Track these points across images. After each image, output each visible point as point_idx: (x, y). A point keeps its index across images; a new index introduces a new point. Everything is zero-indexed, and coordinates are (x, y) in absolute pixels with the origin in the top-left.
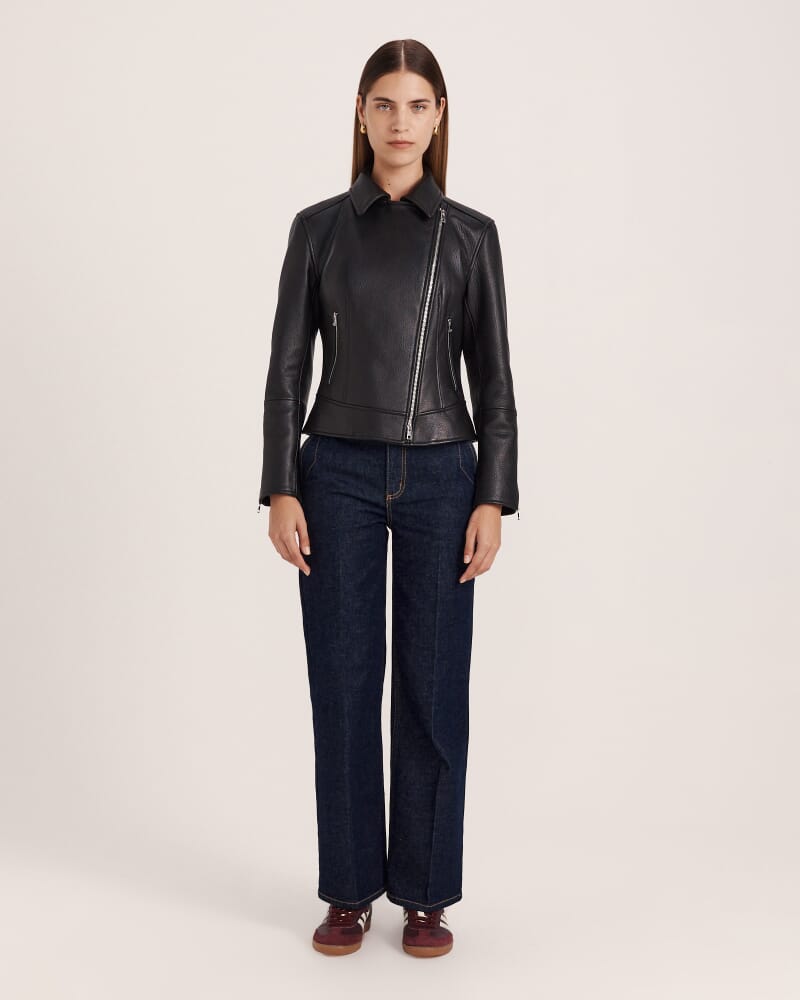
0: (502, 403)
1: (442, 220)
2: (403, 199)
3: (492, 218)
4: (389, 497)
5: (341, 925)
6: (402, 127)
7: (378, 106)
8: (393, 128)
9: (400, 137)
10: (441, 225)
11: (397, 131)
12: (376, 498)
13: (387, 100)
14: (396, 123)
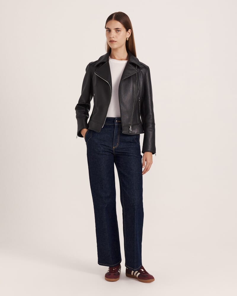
0: (151, 121)
5: (113, 272)
6: (112, 36)
7: (107, 31)
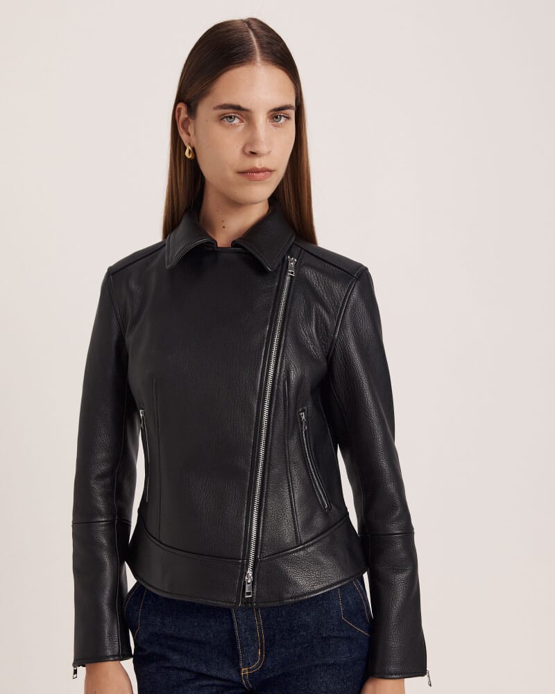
1: (291, 272)
2: (235, 244)
3: (365, 265)
4: (245, 671)
6: (262, 148)
7: (221, 118)
8: (248, 150)
9: (258, 163)
10: (288, 278)
11: (253, 154)
12: (228, 673)
13: (238, 108)
14: (252, 141)
